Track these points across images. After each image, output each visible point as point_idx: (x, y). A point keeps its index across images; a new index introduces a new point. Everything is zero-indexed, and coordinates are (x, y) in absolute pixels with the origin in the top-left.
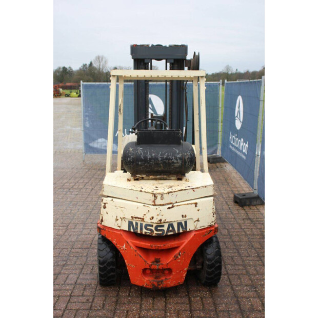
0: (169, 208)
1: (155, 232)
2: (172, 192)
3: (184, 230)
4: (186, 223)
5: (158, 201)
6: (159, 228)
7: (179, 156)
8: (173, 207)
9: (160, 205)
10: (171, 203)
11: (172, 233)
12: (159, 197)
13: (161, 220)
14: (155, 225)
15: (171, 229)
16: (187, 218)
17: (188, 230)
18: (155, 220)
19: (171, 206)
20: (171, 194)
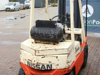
0: (42, 57)
1: (36, 68)
2: (44, 50)
3: (51, 68)
4: (51, 65)
5: (37, 54)
6: (37, 66)
7: (53, 33)
8: (44, 57)
9: (38, 56)
10: (43, 55)
11: (44, 69)
12: (37, 52)
13: (38, 63)
14: (36, 64)
15: (43, 67)
16: (52, 63)
17: (53, 69)
18: (36, 62)
19: (43, 56)
20: (43, 51)
